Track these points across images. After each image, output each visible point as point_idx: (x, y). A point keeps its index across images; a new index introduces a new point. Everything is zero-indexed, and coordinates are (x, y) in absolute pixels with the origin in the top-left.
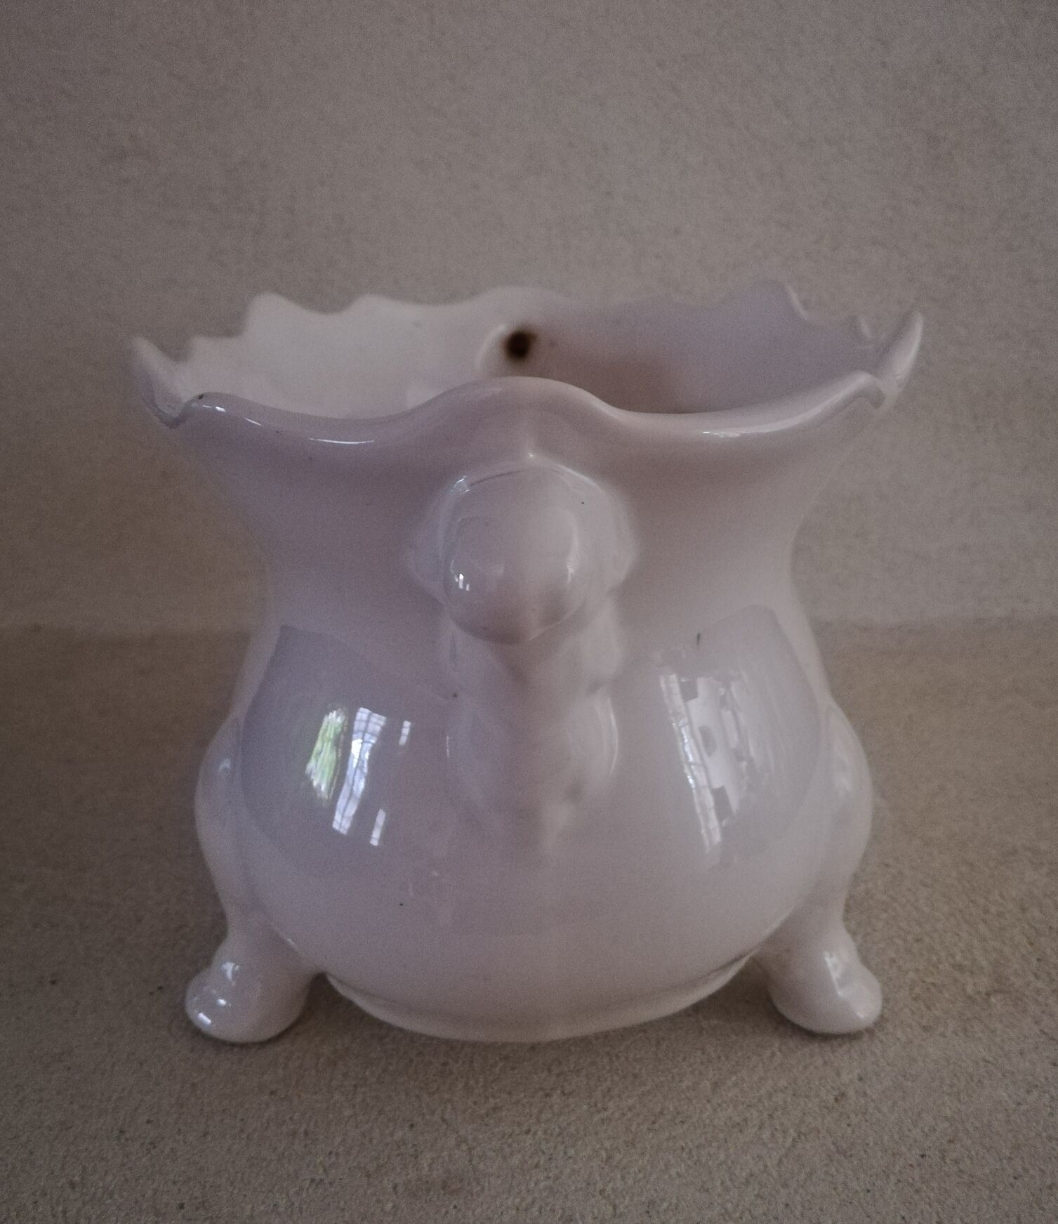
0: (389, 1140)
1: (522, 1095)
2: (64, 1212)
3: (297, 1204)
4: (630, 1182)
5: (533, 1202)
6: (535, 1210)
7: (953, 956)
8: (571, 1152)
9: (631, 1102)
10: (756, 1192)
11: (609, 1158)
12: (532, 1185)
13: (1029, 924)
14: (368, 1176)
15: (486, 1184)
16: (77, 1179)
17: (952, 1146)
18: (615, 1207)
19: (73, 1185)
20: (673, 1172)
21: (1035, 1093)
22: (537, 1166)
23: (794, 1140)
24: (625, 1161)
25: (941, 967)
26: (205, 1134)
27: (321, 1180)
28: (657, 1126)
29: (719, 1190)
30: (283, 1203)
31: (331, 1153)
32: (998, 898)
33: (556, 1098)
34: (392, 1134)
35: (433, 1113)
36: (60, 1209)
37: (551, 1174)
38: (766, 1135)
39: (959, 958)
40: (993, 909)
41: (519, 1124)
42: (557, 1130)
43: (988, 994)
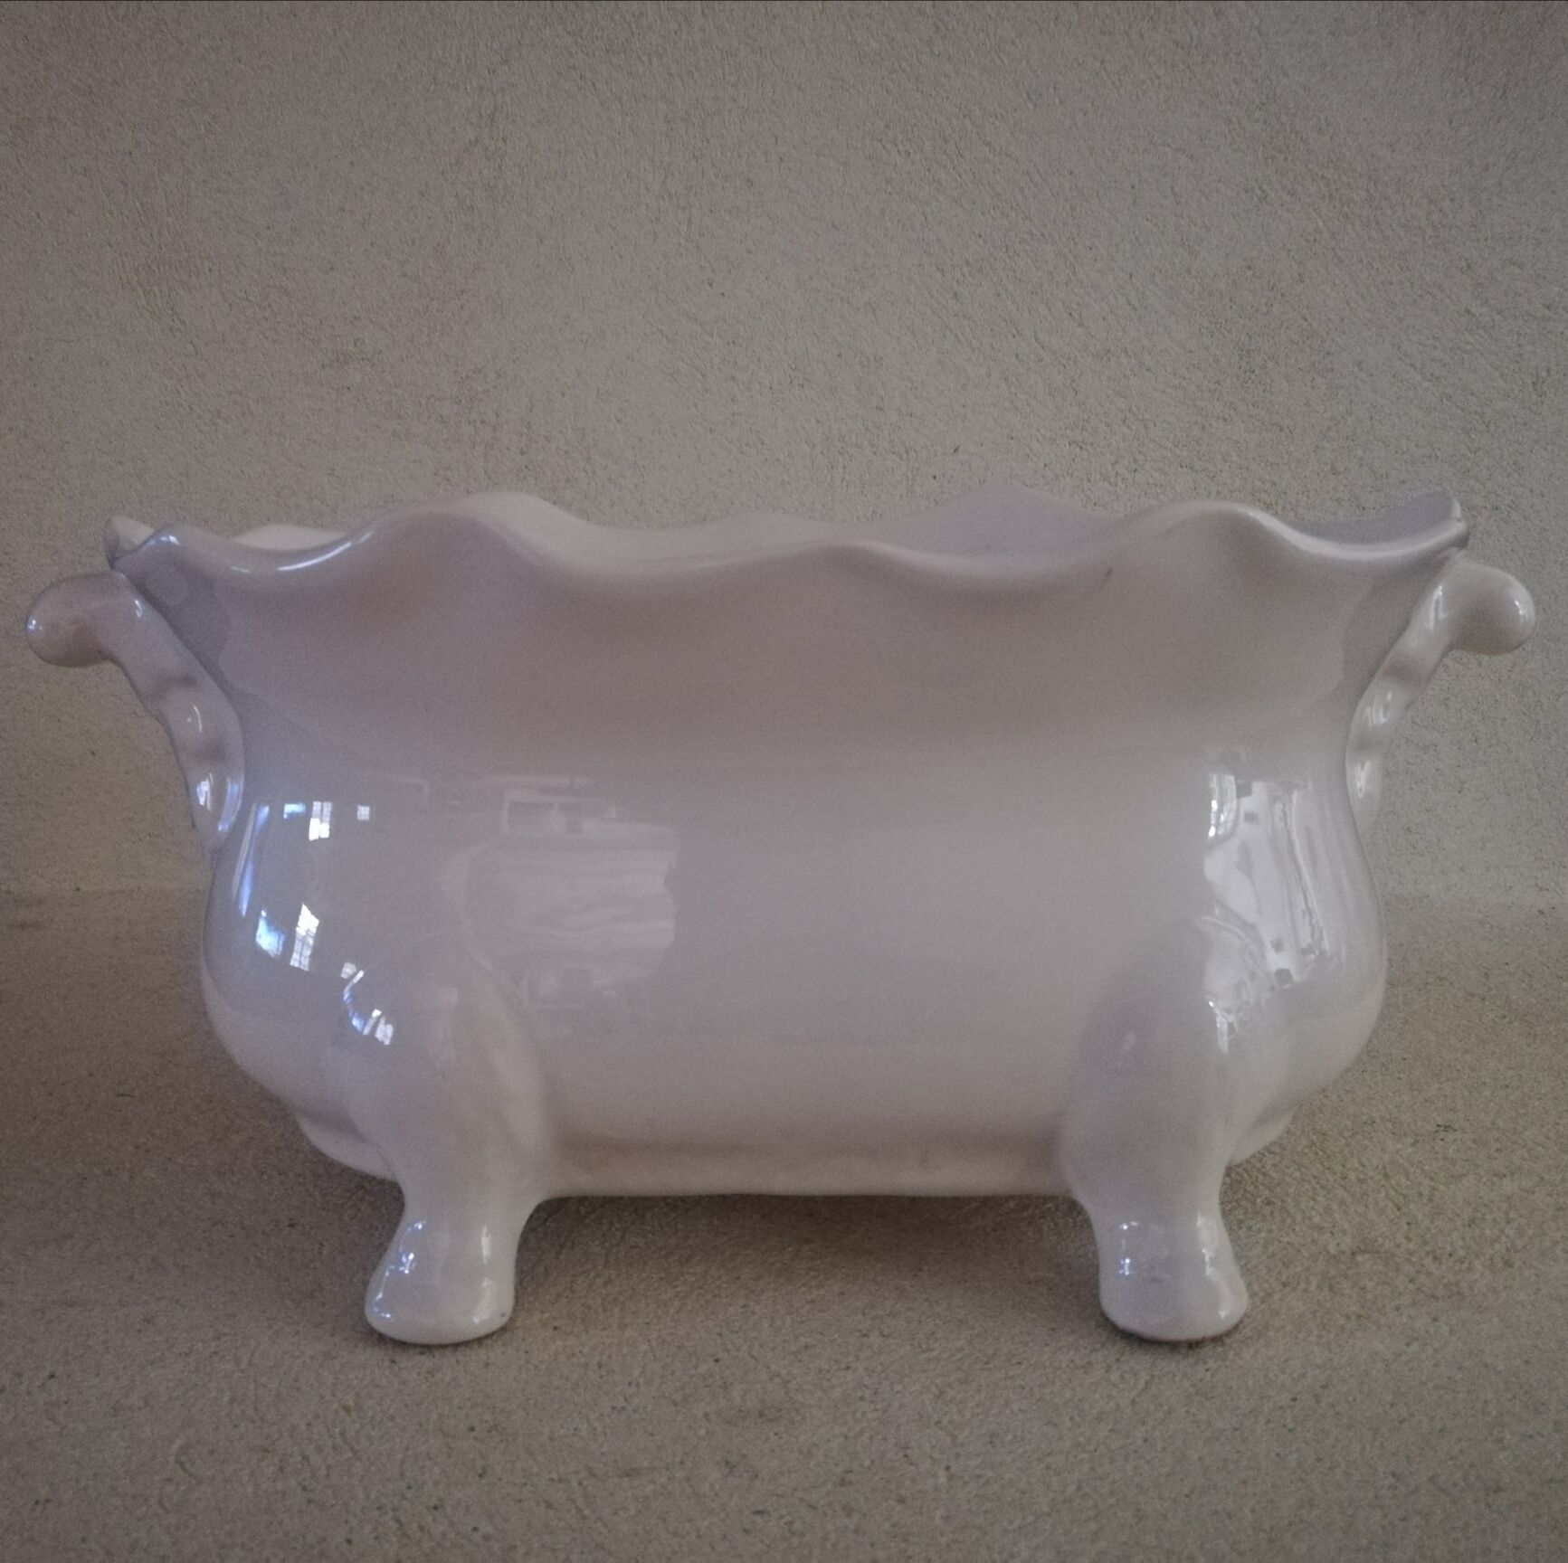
0: (693, 1372)
1: (836, 1336)
3: (599, 1429)
4: (968, 1415)
5: (862, 1432)
6: (865, 1438)
7: (1310, 1218)
8: (898, 1387)
9: (959, 1344)
10: (1110, 1427)
11: (942, 1393)
12: (858, 1415)
13: (1396, 1191)
14: (675, 1404)
15: (808, 1414)
17: (1326, 1392)
18: (954, 1437)
19: (347, 1410)
20: (1015, 1407)
21: (1415, 1347)
22: (862, 1399)
23: (1147, 1383)
24: (960, 1396)
25: (1297, 1228)
26: (487, 1365)
27: (624, 1408)
28: (991, 1366)
29: (1069, 1424)
30: (584, 1428)
31: (630, 1384)
32: (1357, 1165)
33: (874, 1338)
34: (696, 1367)
35: (738, 1350)
37: (878, 1407)
38: (1114, 1376)
39: (1316, 1219)
40: (1353, 1176)
41: (836, 1361)
42: (879, 1367)
43: (1353, 1254)
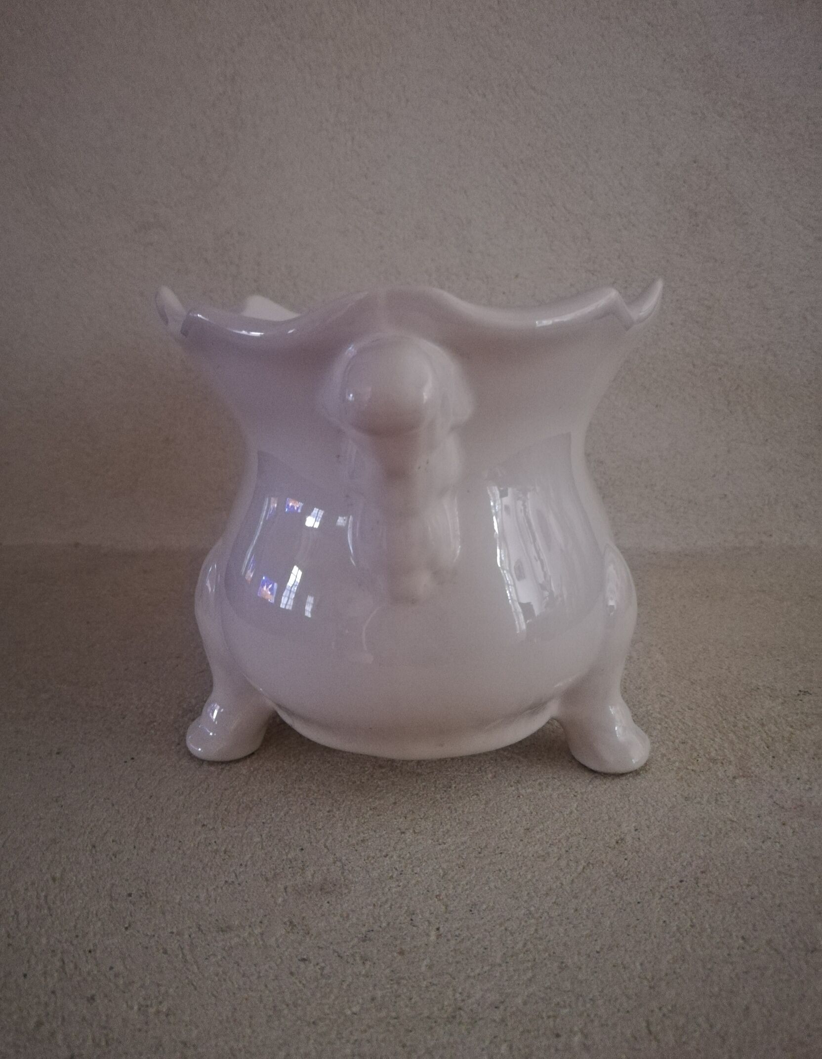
0: (285, 857)
1: (384, 832)
2: (46, 897)
3: (213, 897)
4: (459, 890)
5: (386, 901)
6: (387, 906)
7: (709, 753)
8: (418, 870)
9: (464, 839)
10: (553, 901)
11: (445, 874)
12: (386, 889)
13: (767, 734)
14: (267, 880)
15: (353, 888)
16: (58, 875)
17: (704, 875)
18: (447, 906)
20: (492, 885)
21: (769, 843)
22: (392, 877)
23: (584, 868)
24: (456, 877)
25: (700, 760)
26: (153, 850)
27: (233, 882)
28: (482, 855)
29: (526, 898)
30: (203, 896)
31: (241, 865)
32: (744, 717)
33: (409, 836)
34: (287, 854)
35: (318, 842)
36: (43, 894)
37: (401, 884)
38: (563, 863)
39: (713, 754)
40: (740, 724)
41: (380, 851)
42: (408, 855)
43: (734, 778)
